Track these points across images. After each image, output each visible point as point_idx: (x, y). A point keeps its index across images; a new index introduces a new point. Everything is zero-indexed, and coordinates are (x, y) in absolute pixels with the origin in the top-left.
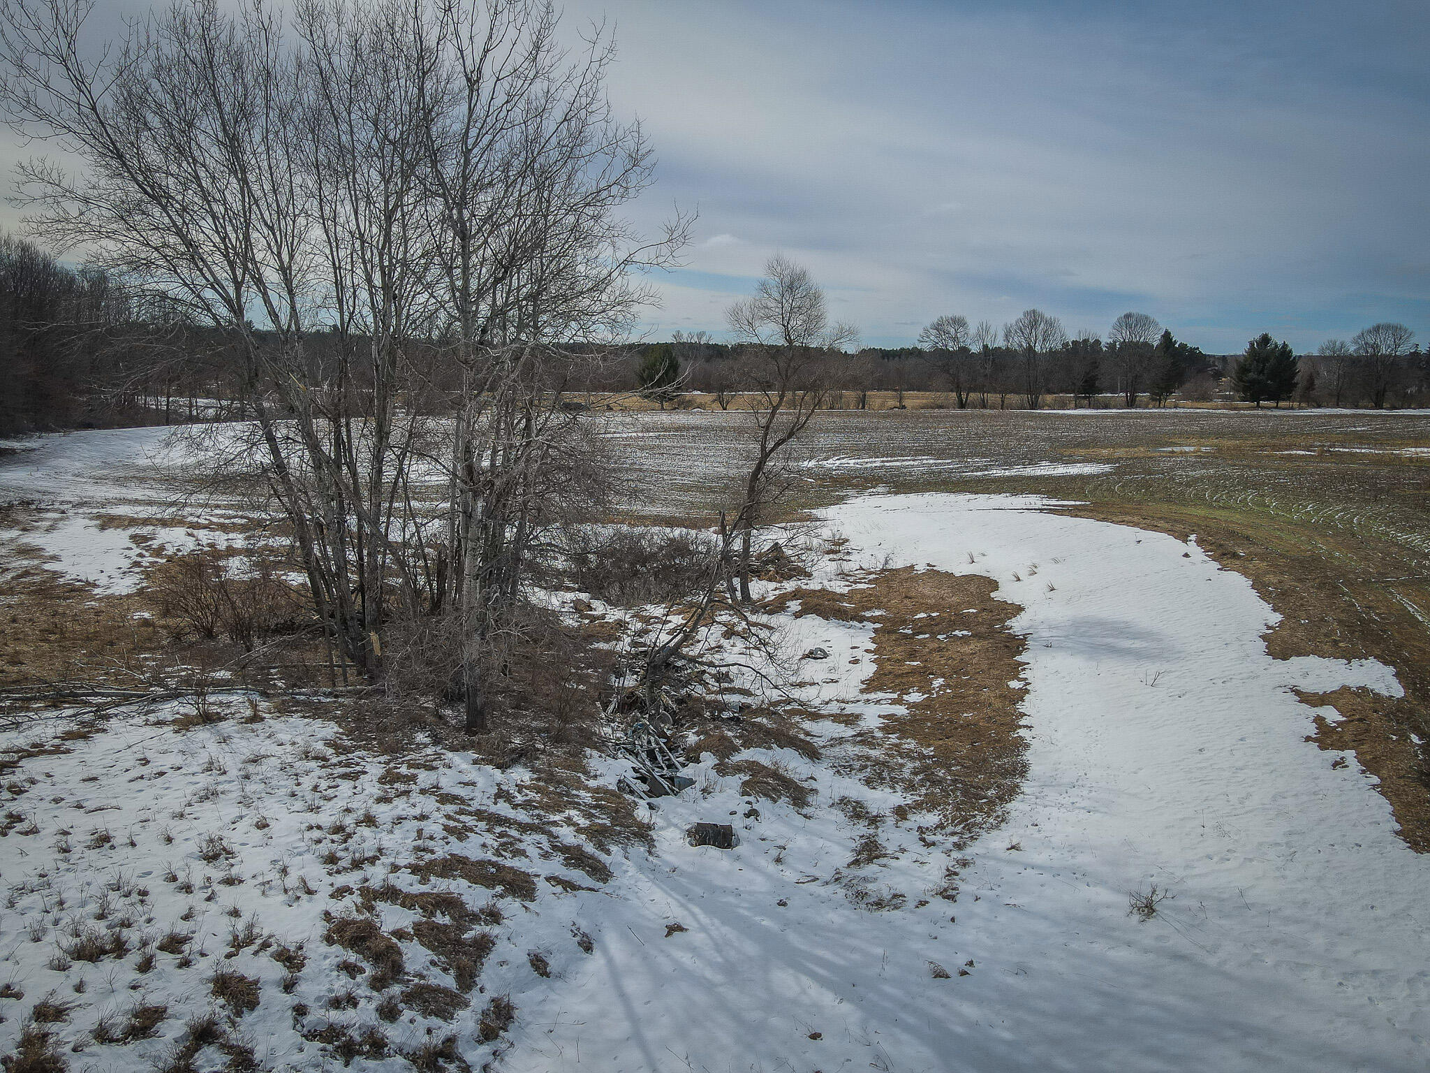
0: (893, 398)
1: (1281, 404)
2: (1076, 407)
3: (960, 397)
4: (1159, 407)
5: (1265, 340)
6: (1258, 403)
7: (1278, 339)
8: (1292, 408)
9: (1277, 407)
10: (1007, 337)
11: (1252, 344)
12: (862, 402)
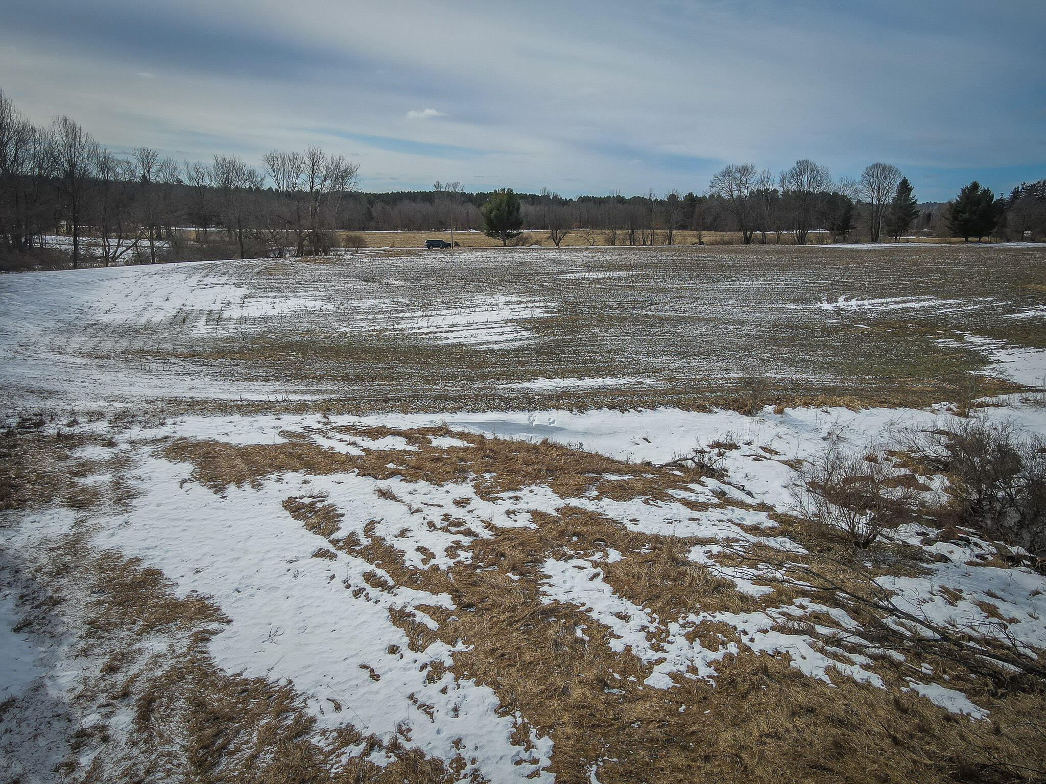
0: (694, 236)
1: (983, 239)
2: (835, 242)
3: (745, 234)
4: (895, 242)
5: (975, 186)
6: (966, 240)
7: (983, 186)
8: (990, 243)
9: (980, 241)
10: (782, 181)
11: (963, 191)
12: (670, 239)
